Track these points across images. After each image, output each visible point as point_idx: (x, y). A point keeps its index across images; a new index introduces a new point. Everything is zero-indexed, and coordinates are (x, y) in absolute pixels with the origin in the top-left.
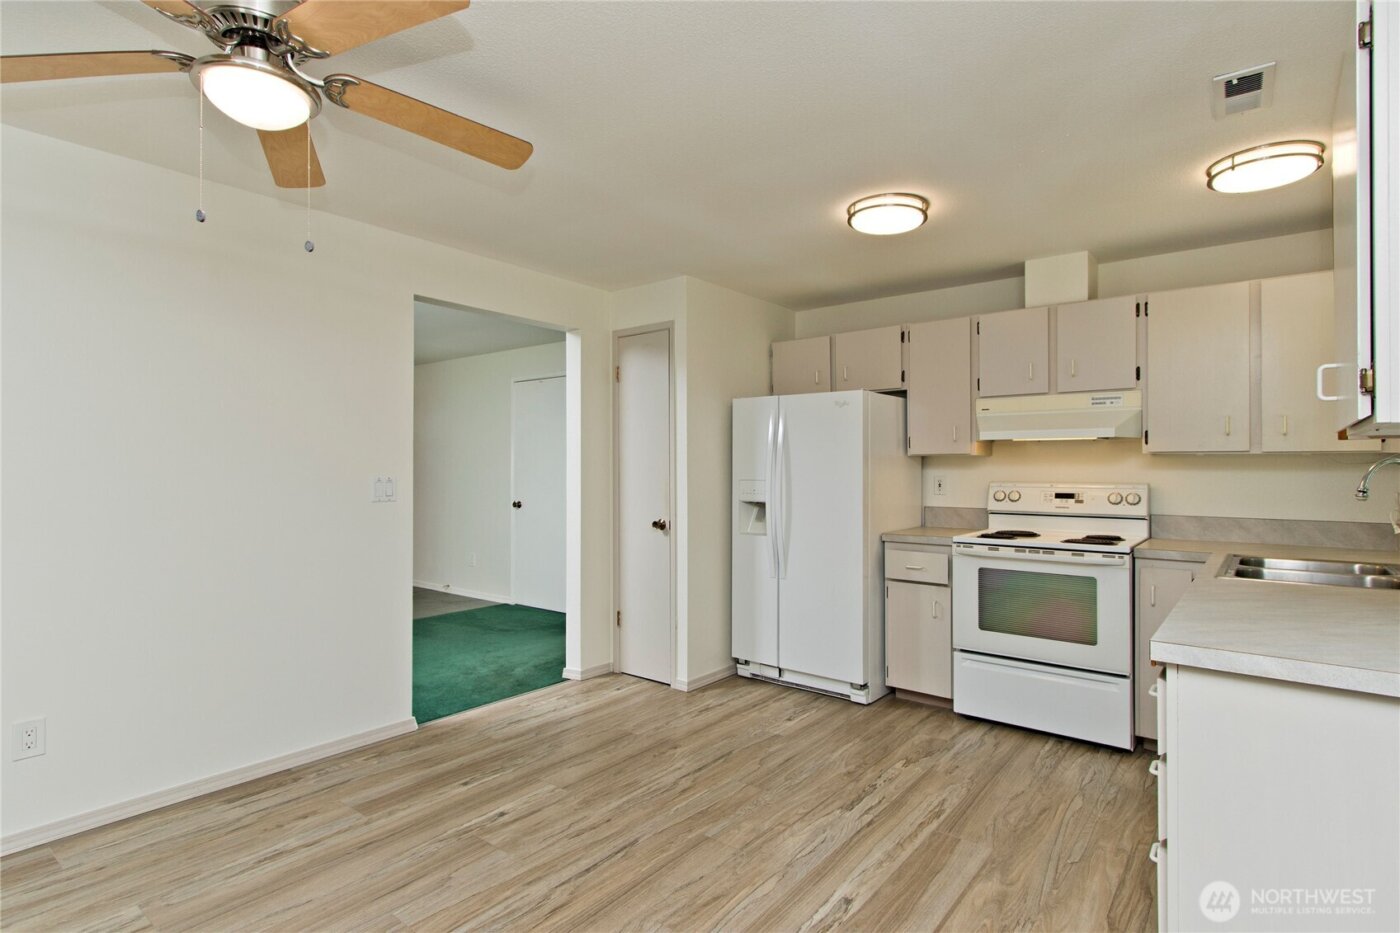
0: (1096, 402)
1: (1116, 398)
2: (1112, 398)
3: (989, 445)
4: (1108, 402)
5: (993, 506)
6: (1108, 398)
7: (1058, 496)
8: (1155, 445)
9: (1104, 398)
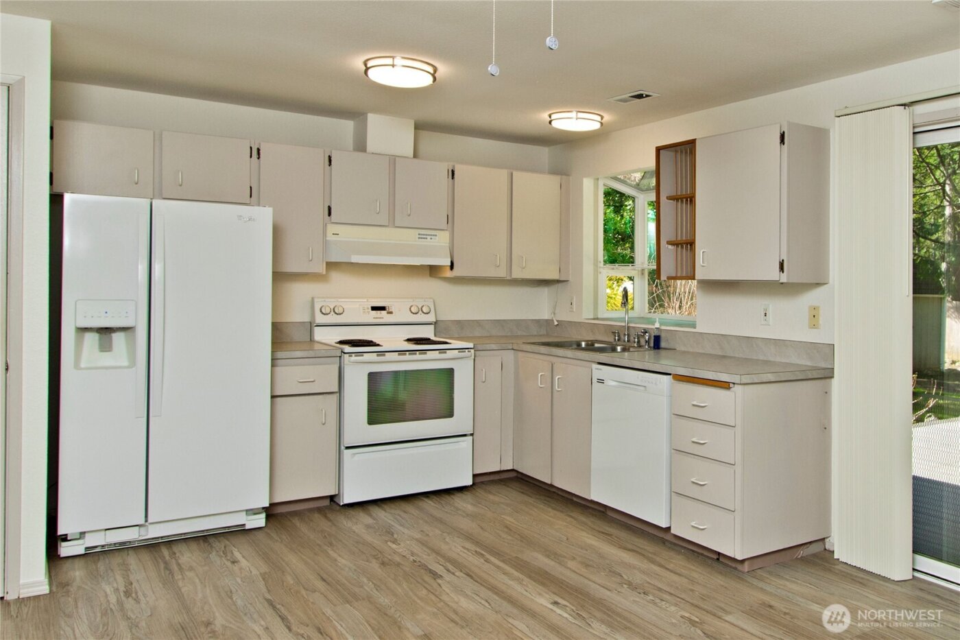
0: (422, 237)
1: (434, 235)
2: (431, 235)
3: (331, 265)
4: (429, 237)
5: (320, 319)
6: (429, 235)
7: (374, 308)
8: (457, 272)
9: (426, 235)
